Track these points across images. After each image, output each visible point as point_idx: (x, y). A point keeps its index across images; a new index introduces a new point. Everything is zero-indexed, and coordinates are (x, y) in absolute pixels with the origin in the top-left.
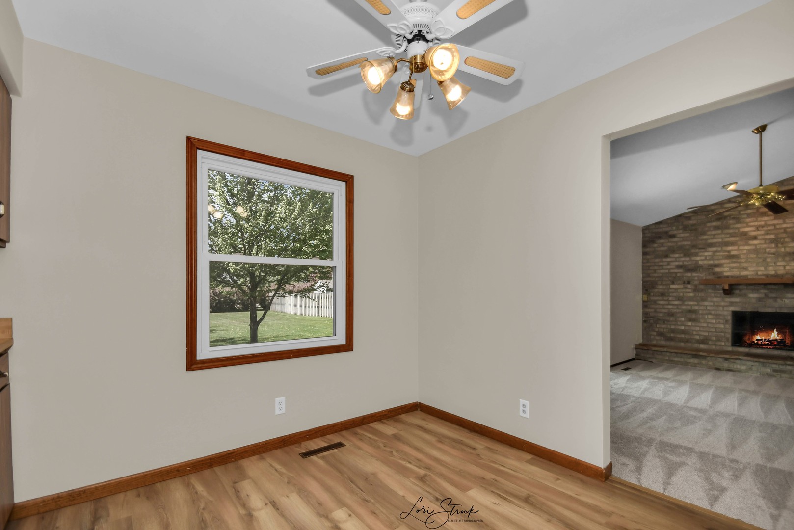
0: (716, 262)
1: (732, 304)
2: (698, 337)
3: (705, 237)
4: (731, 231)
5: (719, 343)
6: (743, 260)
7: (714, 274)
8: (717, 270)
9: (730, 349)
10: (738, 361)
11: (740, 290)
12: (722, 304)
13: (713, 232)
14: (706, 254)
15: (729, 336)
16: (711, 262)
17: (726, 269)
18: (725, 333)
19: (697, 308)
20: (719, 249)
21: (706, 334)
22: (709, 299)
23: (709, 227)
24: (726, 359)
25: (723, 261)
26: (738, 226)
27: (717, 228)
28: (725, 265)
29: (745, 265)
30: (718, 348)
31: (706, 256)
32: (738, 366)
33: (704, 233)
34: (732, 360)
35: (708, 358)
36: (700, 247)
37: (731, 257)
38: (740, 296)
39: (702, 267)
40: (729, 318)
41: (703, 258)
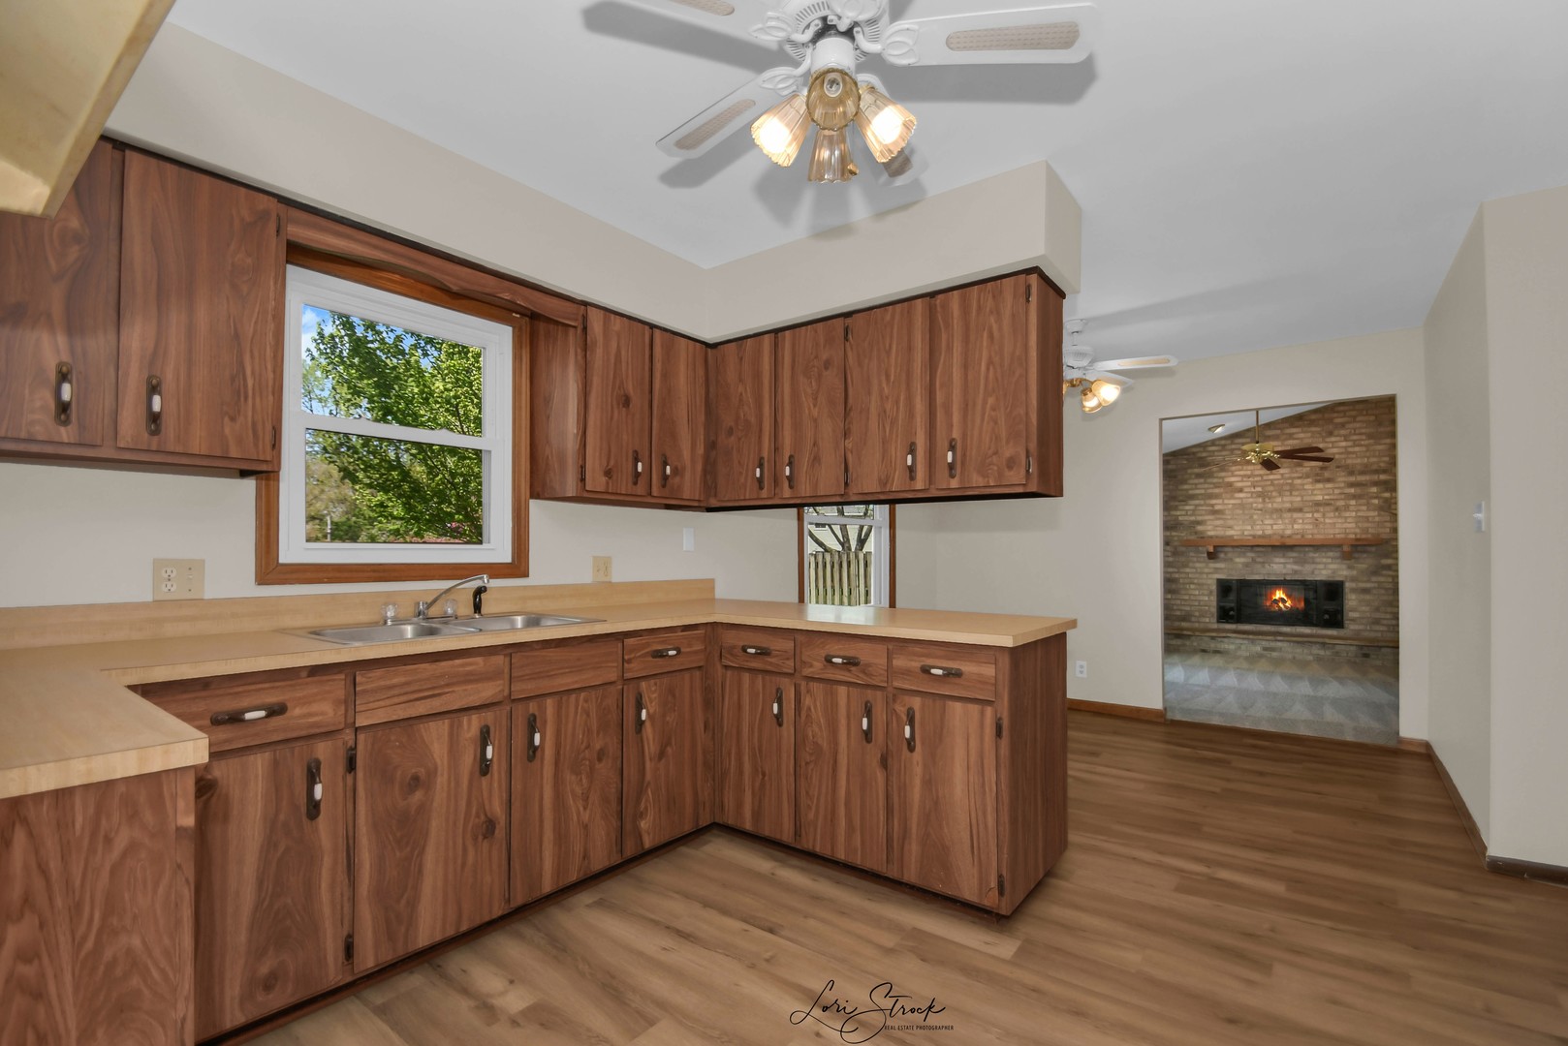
0: (1200, 518)
1: (1217, 570)
2: (1178, 613)
3: (1186, 487)
4: (1215, 480)
5: (1203, 620)
6: (1229, 517)
7: (1196, 533)
8: (1200, 528)
9: (1215, 626)
10: (1226, 640)
11: (1226, 553)
12: (1206, 570)
13: (1196, 481)
14: (1187, 508)
15: (1214, 610)
16: (1193, 518)
17: (1210, 528)
18: (1209, 606)
19: (1177, 576)
20: (1202, 502)
21: (1188, 608)
22: (1191, 565)
23: (1191, 474)
24: (1213, 638)
25: (1207, 518)
26: (1223, 474)
27: (1199, 476)
28: (1209, 523)
29: (1230, 523)
30: (1202, 626)
31: (1187, 510)
32: (1226, 646)
33: (1184, 482)
34: (1219, 639)
35: (1193, 638)
36: (1181, 498)
37: (1215, 512)
38: (1225, 560)
39: (1181, 524)
40: (1214, 587)
41: (1184, 513)
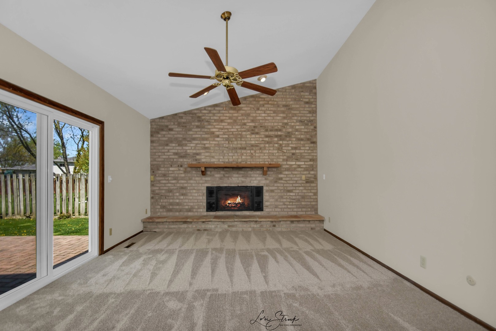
0: (198, 151)
1: (206, 182)
2: (187, 207)
3: (191, 133)
4: (206, 130)
5: (199, 210)
6: (212, 151)
7: (196, 160)
8: (198, 157)
9: (205, 213)
10: (210, 223)
11: (211, 172)
12: (201, 182)
13: (196, 130)
14: (192, 145)
15: (205, 204)
16: (195, 151)
17: (203, 157)
18: (203, 202)
19: (186, 185)
20: (199, 142)
21: (192, 204)
22: (193, 178)
23: (194, 126)
24: (203, 222)
25: (202, 151)
26: (209, 127)
27: (198, 127)
28: (203, 154)
29: (213, 154)
30: (199, 214)
31: (192, 147)
32: (210, 227)
33: (190, 130)
34: (207, 222)
35: (193, 223)
36: (188, 139)
37: (206, 148)
38: (210, 176)
39: (189, 155)
40: (205, 191)
